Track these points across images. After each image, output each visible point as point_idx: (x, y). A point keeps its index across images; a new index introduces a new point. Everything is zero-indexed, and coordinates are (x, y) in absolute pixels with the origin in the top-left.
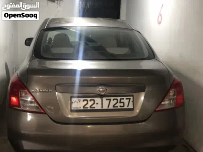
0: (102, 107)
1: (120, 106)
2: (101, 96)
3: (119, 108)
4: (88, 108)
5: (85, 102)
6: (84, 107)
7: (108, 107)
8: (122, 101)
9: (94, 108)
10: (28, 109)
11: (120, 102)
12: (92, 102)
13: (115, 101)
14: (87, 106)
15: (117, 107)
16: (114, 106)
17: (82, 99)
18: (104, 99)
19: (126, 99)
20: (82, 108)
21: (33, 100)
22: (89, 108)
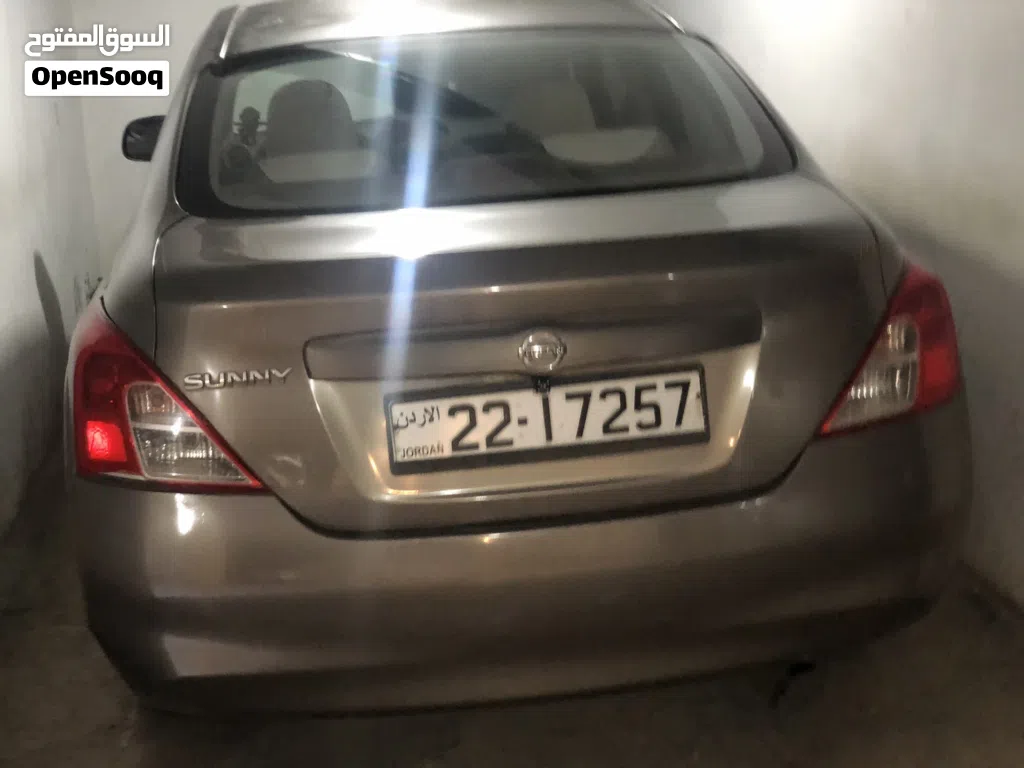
0: (549, 436)
1: (640, 426)
2: (540, 382)
3: (634, 433)
4: (476, 446)
5: (463, 419)
6: (456, 444)
7: (580, 432)
8: (646, 397)
9: (510, 443)
10: (174, 476)
11: (639, 406)
12: (497, 416)
13: (614, 402)
14: (470, 439)
15: (626, 429)
16: (607, 428)
17: (445, 405)
18: (557, 395)
19: (669, 386)
20: (448, 452)
21: (198, 430)
22: (483, 449)
